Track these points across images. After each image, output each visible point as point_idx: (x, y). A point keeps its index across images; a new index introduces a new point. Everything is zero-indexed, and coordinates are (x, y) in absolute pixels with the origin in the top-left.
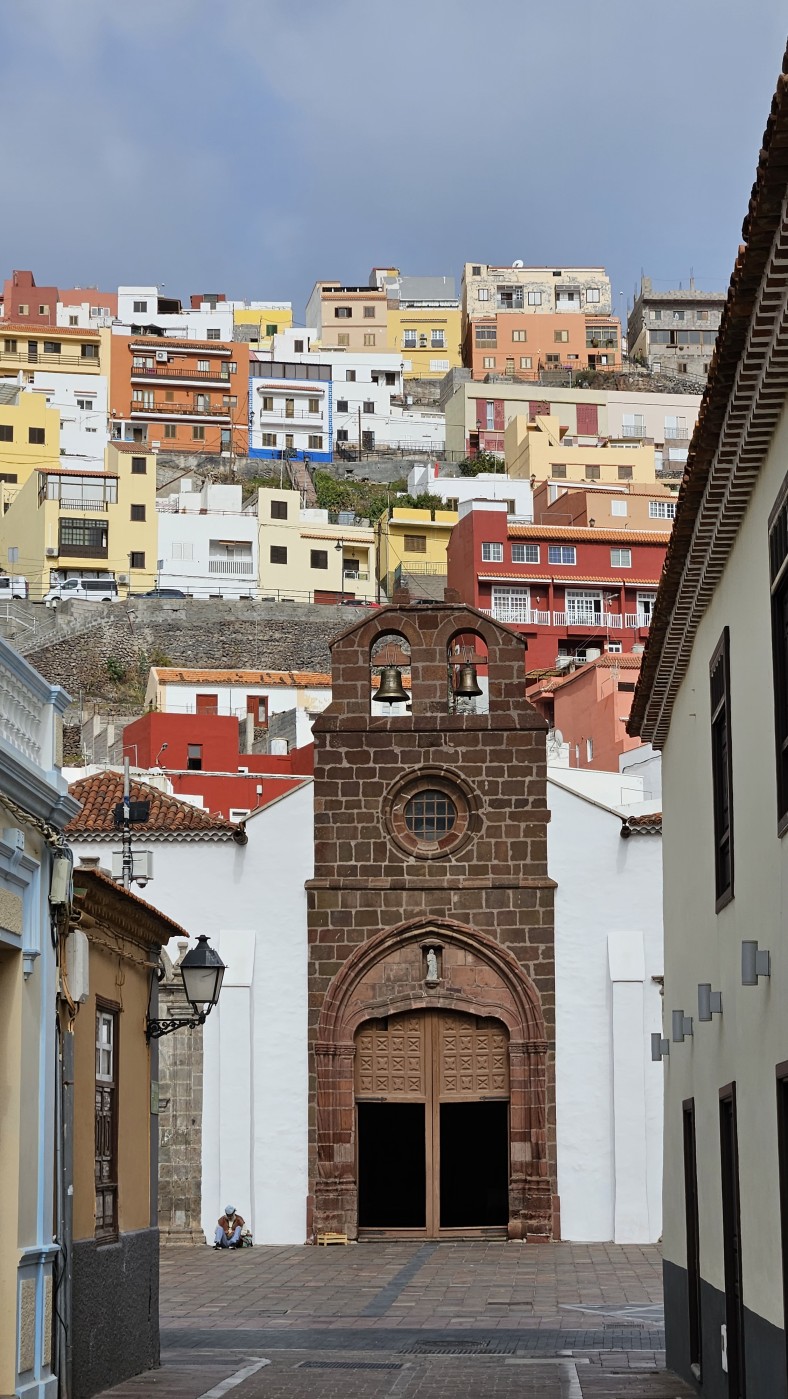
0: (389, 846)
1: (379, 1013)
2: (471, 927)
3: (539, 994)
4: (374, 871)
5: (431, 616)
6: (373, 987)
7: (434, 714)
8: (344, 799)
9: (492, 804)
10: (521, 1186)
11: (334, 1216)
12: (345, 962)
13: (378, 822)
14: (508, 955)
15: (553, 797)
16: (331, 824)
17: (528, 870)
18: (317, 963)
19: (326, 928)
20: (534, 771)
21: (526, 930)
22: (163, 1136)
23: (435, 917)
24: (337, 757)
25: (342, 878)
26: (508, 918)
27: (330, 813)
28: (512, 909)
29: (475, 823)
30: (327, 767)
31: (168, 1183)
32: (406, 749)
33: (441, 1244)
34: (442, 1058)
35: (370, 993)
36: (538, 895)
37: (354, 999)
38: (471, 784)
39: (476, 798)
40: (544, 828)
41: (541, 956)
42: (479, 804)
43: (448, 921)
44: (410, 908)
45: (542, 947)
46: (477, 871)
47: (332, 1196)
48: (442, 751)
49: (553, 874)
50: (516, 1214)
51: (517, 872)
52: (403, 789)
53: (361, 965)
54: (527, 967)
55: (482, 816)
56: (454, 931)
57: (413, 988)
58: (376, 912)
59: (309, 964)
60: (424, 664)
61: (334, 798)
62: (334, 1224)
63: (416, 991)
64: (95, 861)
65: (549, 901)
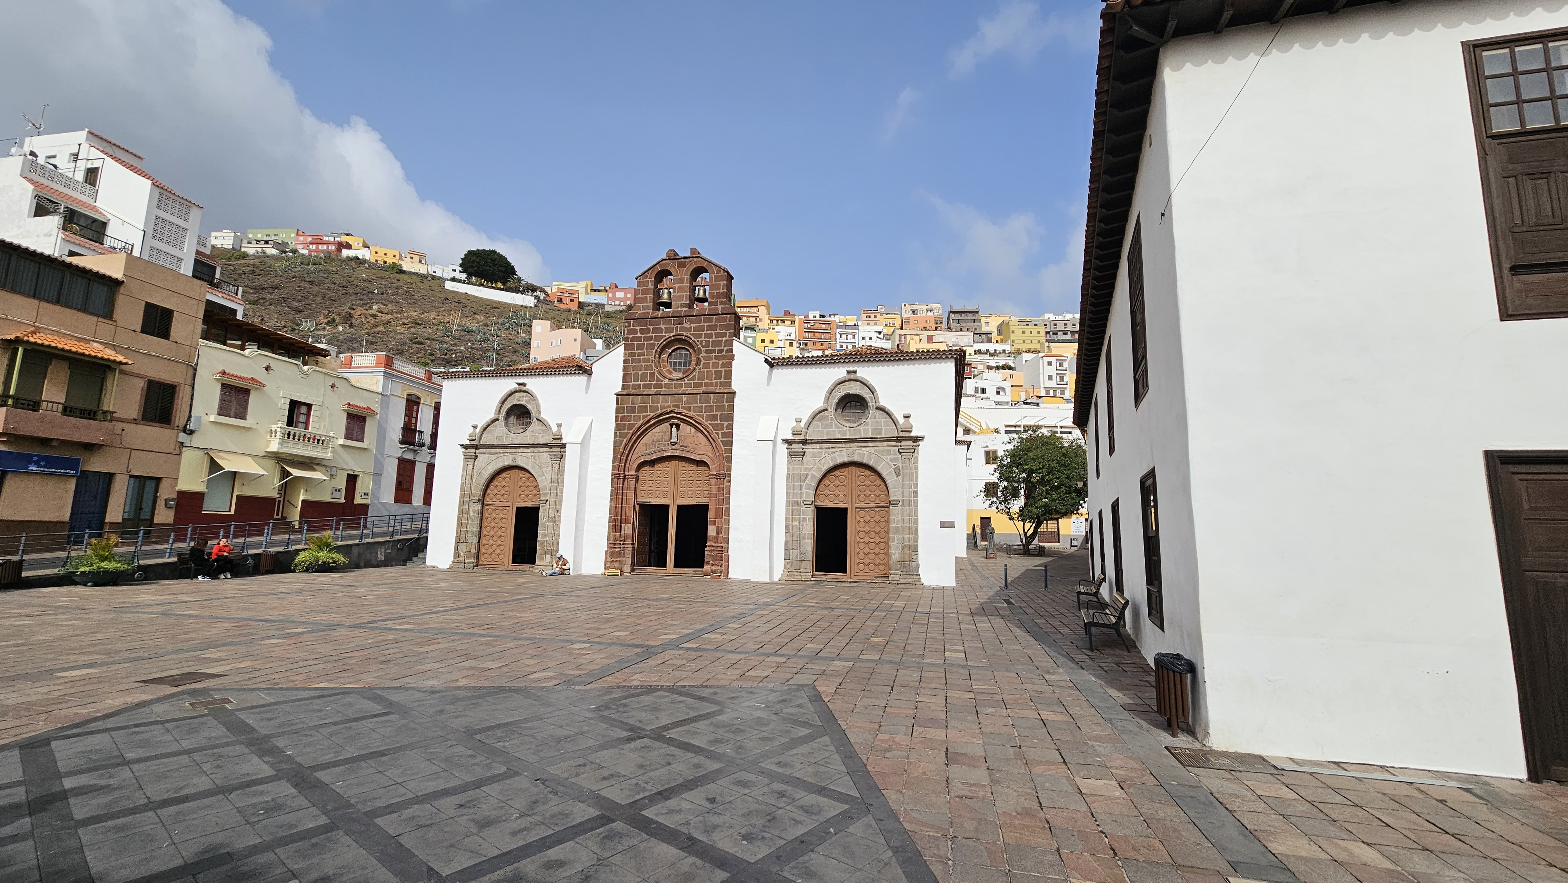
0: (656, 374)
1: (648, 458)
2: (691, 414)
3: (723, 448)
4: (648, 387)
5: (683, 262)
6: (646, 445)
8: (637, 352)
9: (706, 352)
10: (711, 549)
12: (631, 432)
13: (653, 362)
14: (709, 429)
15: (737, 347)
16: (630, 364)
17: (722, 384)
18: (618, 432)
19: (623, 415)
20: (728, 334)
21: (718, 415)
22: (545, 518)
23: (675, 409)
24: (635, 332)
25: (634, 390)
26: (710, 409)
27: (631, 359)
28: (712, 404)
29: (699, 362)
30: (630, 336)
31: (543, 540)
32: (668, 326)
33: (673, 577)
34: (679, 481)
35: (645, 448)
36: (726, 397)
37: (636, 451)
38: (697, 342)
39: (699, 349)
40: (731, 364)
41: (726, 429)
42: (700, 352)
43: (680, 410)
44: (663, 404)
45: (726, 423)
46: (697, 385)
47: (618, 551)
48: (685, 326)
49: (734, 387)
50: (708, 563)
51: (716, 386)
52: (665, 346)
53: (639, 433)
54: (718, 434)
55: (701, 358)
56: (684, 415)
57: (664, 445)
58: (647, 406)
59: (615, 431)
60: (679, 285)
61: (633, 352)
62: (619, 565)
63: (667, 447)
64: (524, 385)
65: (731, 400)
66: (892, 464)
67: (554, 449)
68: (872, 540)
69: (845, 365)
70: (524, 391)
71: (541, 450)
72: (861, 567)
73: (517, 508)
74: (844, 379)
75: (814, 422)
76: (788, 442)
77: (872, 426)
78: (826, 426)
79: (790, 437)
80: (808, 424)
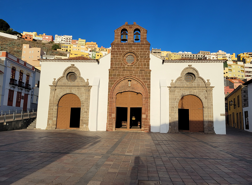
0: (123, 63)
1: (120, 92)
2: (136, 77)
3: (148, 89)
4: (120, 68)
5: (131, 26)
6: (119, 87)
7: (131, 42)
8: (116, 56)
9: (140, 57)
10: (144, 122)
11: (111, 126)
12: (115, 82)
13: (121, 59)
14: (142, 82)
16: (114, 60)
17: (146, 68)
18: (110, 83)
19: (112, 77)
20: (148, 52)
21: (146, 78)
22: (83, 111)
23: (130, 75)
24: (115, 49)
25: (115, 69)
26: (143, 76)
27: (113, 58)
28: (143, 74)
29: (138, 60)
30: (113, 51)
31: (83, 119)
32: (126, 48)
34: (131, 100)
36: (148, 72)
37: (116, 89)
38: (137, 54)
39: (138, 56)
40: (149, 61)
43: (132, 76)
44: (126, 74)
45: (148, 81)
46: (137, 68)
47: (111, 123)
48: (132, 48)
49: (150, 69)
50: (143, 127)
51: (144, 68)
52: (126, 54)
53: (117, 83)
54: (146, 84)
56: (133, 78)
57: (126, 87)
58: (120, 74)
60: (130, 34)
61: (114, 55)
64: (74, 65)
65: (150, 73)
66: (204, 95)
67: (86, 88)
68: (197, 120)
69: (188, 63)
71: (81, 88)
72: (194, 128)
73: (71, 108)
74: (187, 68)
75: (178, 81)
76: (170, 87)
77: (197, 83)
78: (182, 83)
80: (176, 82)
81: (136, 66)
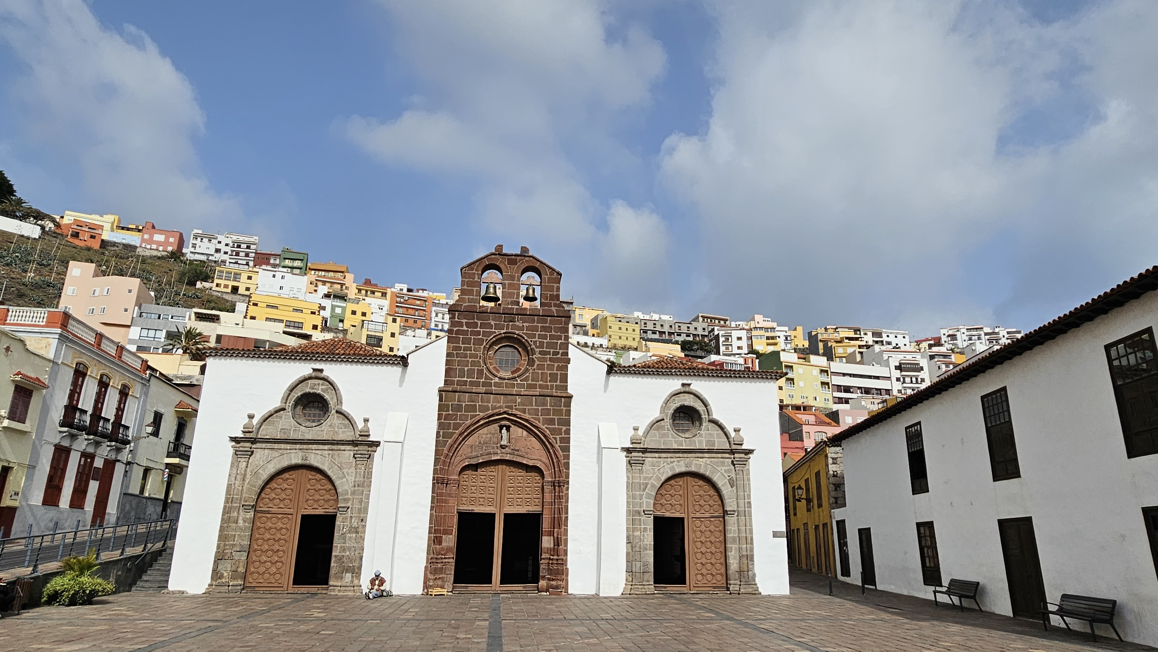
0: (485, 371)
1: (474, 462)
2: (527, 416)
3: (562, 454)
4: (477, 384)
5: (514, 259)
6: (472, 447)
7: (513, 307)
8: (463, 346)
9: (540, 353)
10: (547, 561)
11: (440, 578)
12: (457, 431)
13: (480, 359)
14: (546, 432)
15: (572, 351)
16: (455, 358)
17: (558, 388)
18: (441, 431)
19: (448, 413)
20: (562, 338)
21: (556, 419)
22: (343, 528)
23: (508, 410)
24: (461, 324)
25: (459, 387)
27: (455, 352)
28: (549, 407)
29: (531, 362)
30: (455, 329)
31: (343, 556)
32: (498, 323)
33: (501, 595)
34: (506, 488)
35: (470, 450)
36: (563, 401)
37: (460, 453)
38: (530, 342)
39: (532, 350)
40: (567, 367)
41: (563, 433)
42: (533, 353)
43: (515, 412)
44: (494, 404)
45: (564, 428)
46: (530, 387)
47: (439, 566)
48: (515, 325)
49: (570, 391)
50: (544, 577)
51: (552, 388)
52: (495, 343)
53: (466, 434)
54: (555, 439)
55: (535, 359)
56: (517, 418)
57: (493, 448)
58: (476, 405)
59: (437, 432)
60: (509, 282)
61: (458, 345)
62: (439, 582)
63: (496, 450)
64: (321, 371)
65: (568, 405)
66: (726, 475)
67: (360, 448)
68: (709, 550)
69: (680, 377)
70: (323, 379)
71: (342, 447)
72: (700, 577)
73: (302, 515)
74: (679, 391)
75: (651, 432)
76: (628, 450)
77: (705, 437)
78: (663, 436)
79: (628, 445)
80: (647, 433)
81: (526, 379)
